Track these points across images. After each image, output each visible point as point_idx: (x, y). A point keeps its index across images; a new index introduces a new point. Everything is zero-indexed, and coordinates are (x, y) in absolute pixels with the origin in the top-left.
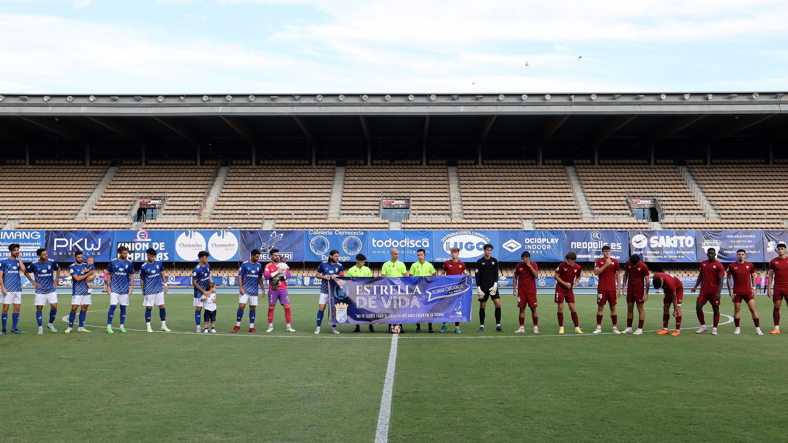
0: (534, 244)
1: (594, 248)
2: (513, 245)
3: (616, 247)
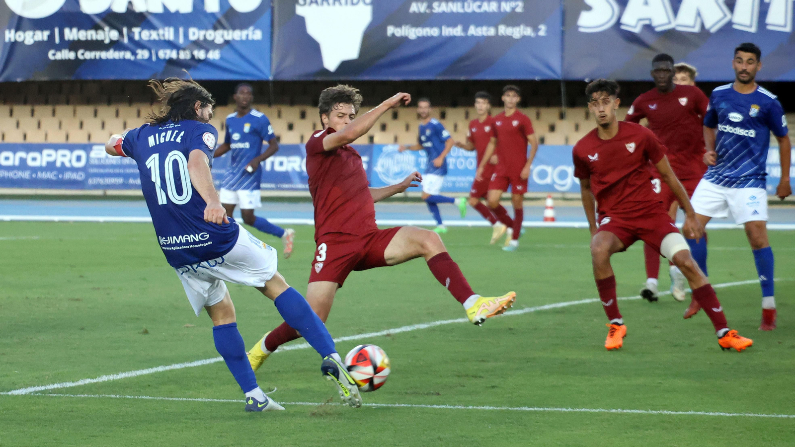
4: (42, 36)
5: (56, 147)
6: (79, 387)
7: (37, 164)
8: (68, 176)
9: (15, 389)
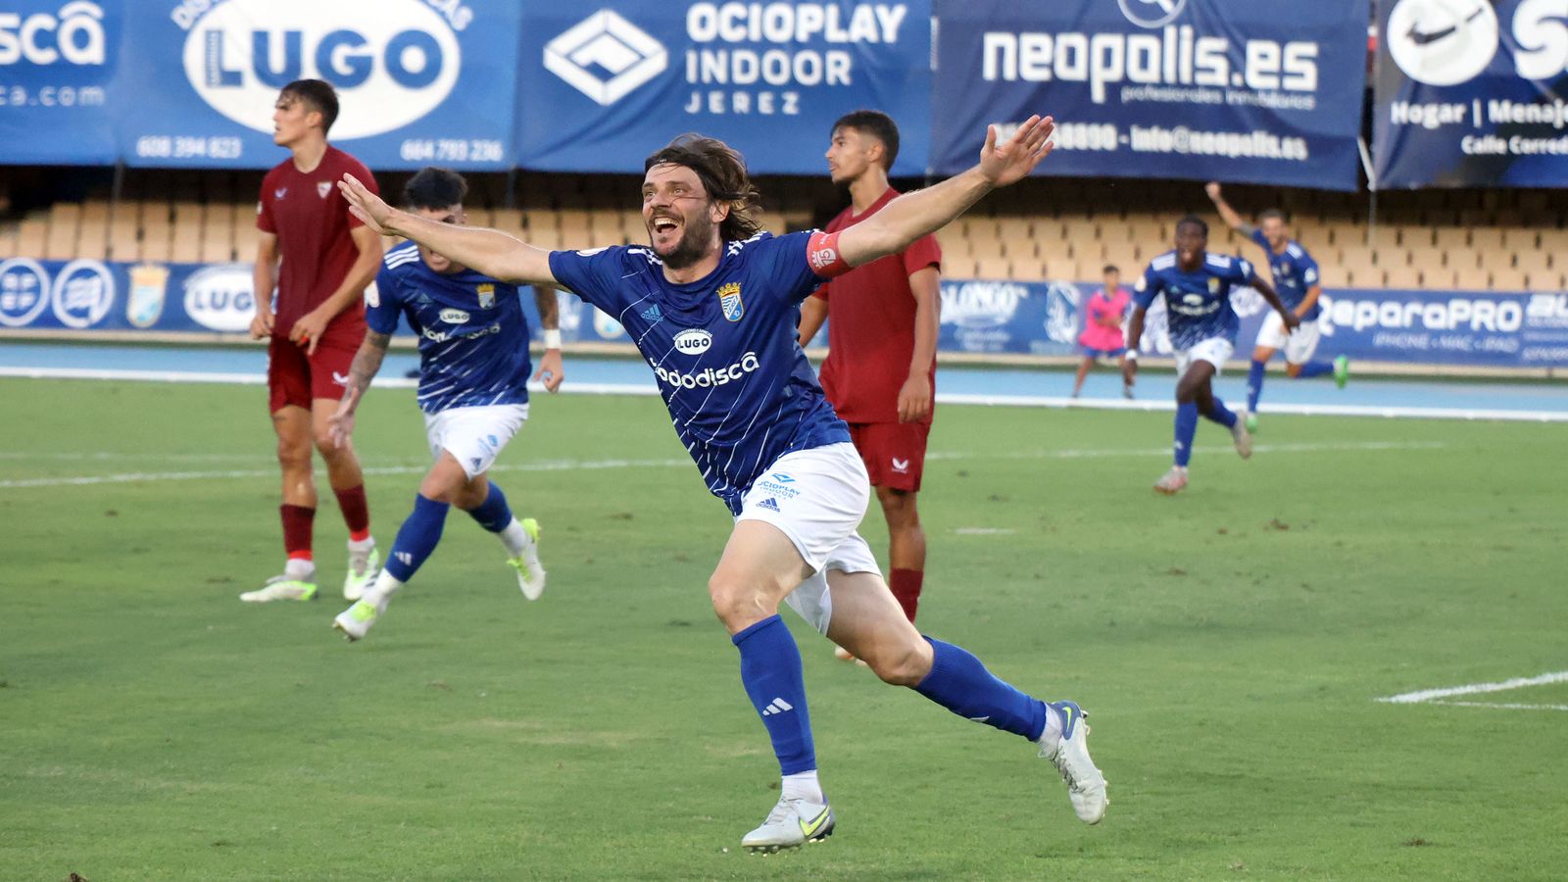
0: (746, 44)
1: (1136, 74)
2: (611, 56)
3: (1282, 74)
4: (1453, 113)
5: (1472, 297)
6: (1509, 691)
7: (1440, 324)
8: (1490, 344)
9: (1403, 693)
